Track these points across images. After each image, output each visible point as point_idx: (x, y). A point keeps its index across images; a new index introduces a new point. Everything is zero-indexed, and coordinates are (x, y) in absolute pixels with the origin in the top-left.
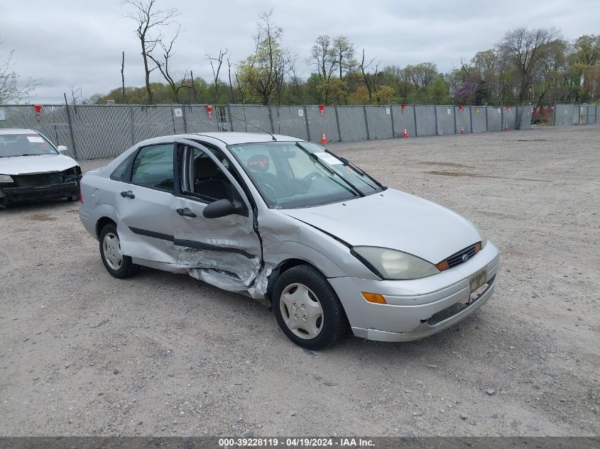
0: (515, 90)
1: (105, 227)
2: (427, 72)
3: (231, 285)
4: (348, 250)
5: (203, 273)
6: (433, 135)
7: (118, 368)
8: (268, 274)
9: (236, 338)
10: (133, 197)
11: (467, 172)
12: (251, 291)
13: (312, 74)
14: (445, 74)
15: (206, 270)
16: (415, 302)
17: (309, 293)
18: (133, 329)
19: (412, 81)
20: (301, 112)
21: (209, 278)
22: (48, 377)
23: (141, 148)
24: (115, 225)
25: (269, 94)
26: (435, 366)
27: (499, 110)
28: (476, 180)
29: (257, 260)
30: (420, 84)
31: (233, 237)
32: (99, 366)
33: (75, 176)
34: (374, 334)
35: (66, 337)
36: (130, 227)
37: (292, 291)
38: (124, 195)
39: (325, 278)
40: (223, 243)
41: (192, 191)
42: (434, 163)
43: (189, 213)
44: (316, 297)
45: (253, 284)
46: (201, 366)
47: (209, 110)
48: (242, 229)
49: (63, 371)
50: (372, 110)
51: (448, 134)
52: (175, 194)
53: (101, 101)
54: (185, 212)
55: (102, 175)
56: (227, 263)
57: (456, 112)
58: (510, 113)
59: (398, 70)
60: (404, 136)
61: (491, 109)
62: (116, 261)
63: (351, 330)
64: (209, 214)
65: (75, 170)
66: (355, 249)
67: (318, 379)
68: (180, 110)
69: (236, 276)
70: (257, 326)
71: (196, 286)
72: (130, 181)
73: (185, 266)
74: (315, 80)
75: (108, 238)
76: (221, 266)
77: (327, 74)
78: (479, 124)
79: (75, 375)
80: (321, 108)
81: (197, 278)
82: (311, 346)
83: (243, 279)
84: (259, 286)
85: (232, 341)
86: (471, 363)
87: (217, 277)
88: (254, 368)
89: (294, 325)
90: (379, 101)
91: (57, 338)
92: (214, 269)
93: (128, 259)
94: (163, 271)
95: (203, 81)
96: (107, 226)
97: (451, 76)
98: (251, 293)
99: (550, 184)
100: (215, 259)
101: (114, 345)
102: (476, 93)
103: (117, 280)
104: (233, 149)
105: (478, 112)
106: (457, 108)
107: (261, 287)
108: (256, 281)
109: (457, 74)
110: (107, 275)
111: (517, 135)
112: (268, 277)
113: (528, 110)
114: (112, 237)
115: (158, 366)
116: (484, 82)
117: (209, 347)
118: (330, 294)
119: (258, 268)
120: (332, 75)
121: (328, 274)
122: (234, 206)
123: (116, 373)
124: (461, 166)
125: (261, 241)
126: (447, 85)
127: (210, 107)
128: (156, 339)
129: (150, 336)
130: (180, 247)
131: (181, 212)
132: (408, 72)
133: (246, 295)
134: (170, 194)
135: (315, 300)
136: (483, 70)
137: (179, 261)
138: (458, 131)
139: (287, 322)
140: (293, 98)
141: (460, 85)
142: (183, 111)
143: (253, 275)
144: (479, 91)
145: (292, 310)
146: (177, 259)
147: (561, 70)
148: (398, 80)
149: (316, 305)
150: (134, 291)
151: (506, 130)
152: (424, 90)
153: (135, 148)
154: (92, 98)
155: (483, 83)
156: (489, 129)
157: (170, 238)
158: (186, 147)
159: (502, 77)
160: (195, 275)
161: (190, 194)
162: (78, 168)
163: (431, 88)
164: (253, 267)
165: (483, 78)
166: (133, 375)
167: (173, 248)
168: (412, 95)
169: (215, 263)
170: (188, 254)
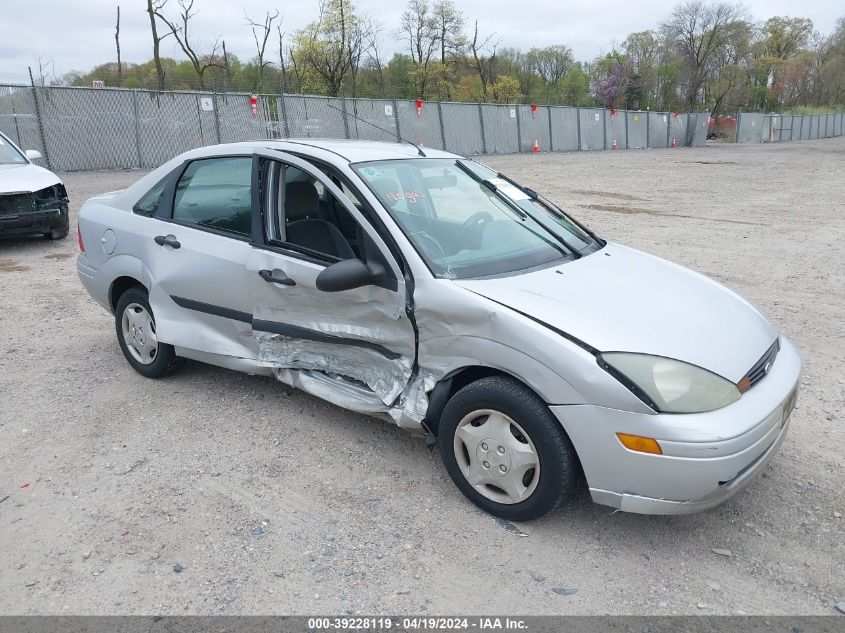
0: (679, 90)
1: (126, 293)
2: (560, 60)
3: (353, 400)
4: (592, 359)
5: (303, 377)
6: (574, 151)
7: (180, 560)
8: (427, 389)
9: (375, 496)
10: (177, 246)
11: (642, 207)
12: (396, 414)
13: (396, 55)
14: (583, 64)
15: (307, 371)
16: (715, 452)
17: (512, 428)
18: (192, 477)
19: (537, 71)
20: (388, 109)
21: (313, 385)
22: (54, 579)
23: (189, 163)
24: (145, 291)
25: (339, 80)
26: (728, 553)
27: (665, 117)
28: (662, 220)
29: (407, 363)
30: (548, 77)
31: (361, 321)
32: (145, 555)
33: (58, 201)
34: (632, 503)
35: (74, 494)
36: (171, 296)
37: (476, 422)
38: (161, 241)
39: (545, 405)
40: (342, 330)
41: (283, 239)
42: (592, 193)
43: (283, 278)
44: (526, 435)
45: (397, 401)
46: (328, 554)
47: (254, 101)
48: (381, 309)
49: (78, 567)
50: (490, 111)
51: (595, 150)
52: (254, 244)
53: (80, 83)
54: (273, 276)
55: (117, 205)
56: (346, 363)
57: (607, 117)
58: (680, 121)
59: (518, 54)
60: (534, 150)
61: (654, 116)
62: (145, 350)
63: (589, 492)
64: (325, 285)
65: (56, 190)
66: (605, 357)
67: (540, 580)
68: (210, 100)
69: (366, 386)
70: (405, 473)
71: (284, 394)
72: (171, 217)
73: (271, 365)
74: (400, 63)
75: (130, 312)
76: (334, 367)
77: (425, 56)
78: (637, 138)
79: (103, 574)
80: (419, 104)
81: (291, 384)
82: (512, 515)
83: (378, 392)
84: (409, 406)
85: (371, 502)
86: (783, 545)
87: (328, 385)
88: (422, 560)
89: (481, 478)
90: (496, 98)
91: (60, 496)
92: (323, 372)
93: (167, 349)
94: (230, 370)
95: (235, 59)
96: (128, 292)
97: (592, 66)
98: (395, 417)
99: (768, 230)
100: (324, 355)
101: (165, 509)
102: (627, 92)
103: (149, 381)
104: (362, 171)
105: (636, 119)
106: (608, 112)
107: (414, 409)
108: (402, 397)
109: (600, 64)
110: (128, 372)
111: (690, 154)
112: (429, 394)
113: (705, 120)
114: (137, 310)
115: (251, 554)
116: (638, 77)
117: (334, 514)
118: (554, 432)
119: (408, 376)
120: (431, 58)
121: (549, 397)
122: (369, 269)
123: (178, 570)
124: (630, 198)
125: (416, 332)
126: (587, 79)
127: (254, 97)
128: (236, 497)
129: (224, 491)
130: (262, 333)
131: (268, 276)
132: (533, 58)
133: (385, 418)
134: (247, 244)
135: (524, 441)
136: (636, 59)
137: (260, 357)
138: (609, 145)
139: (466, 471)
140: (368, 88)
141: (604, 80)
142: (215, 103)
143: (397, 388)
144: (631, 90)
145: (478, 454)
146: (256, 351)
147: (742, 63)
148: (517, 69)
149: (527, 449)
150: (180, 403)
151: (673, 146)
152: (554, 84)
153: (178, 161)
154: (66, 77)
155: (636, 78)
156: (652, 144)
157: (246, 318)
158: (273, 164)
159: (662, 72)
160: (287, 378)
161: (282, 245)
162: (60, 188)
163: (565, 82)
164: (396, 373)
165: (636, 71)
166: (211, 575)
167: (249, 334)
168: (537, 91)
169: (323, 362)
170: (275, 346)
